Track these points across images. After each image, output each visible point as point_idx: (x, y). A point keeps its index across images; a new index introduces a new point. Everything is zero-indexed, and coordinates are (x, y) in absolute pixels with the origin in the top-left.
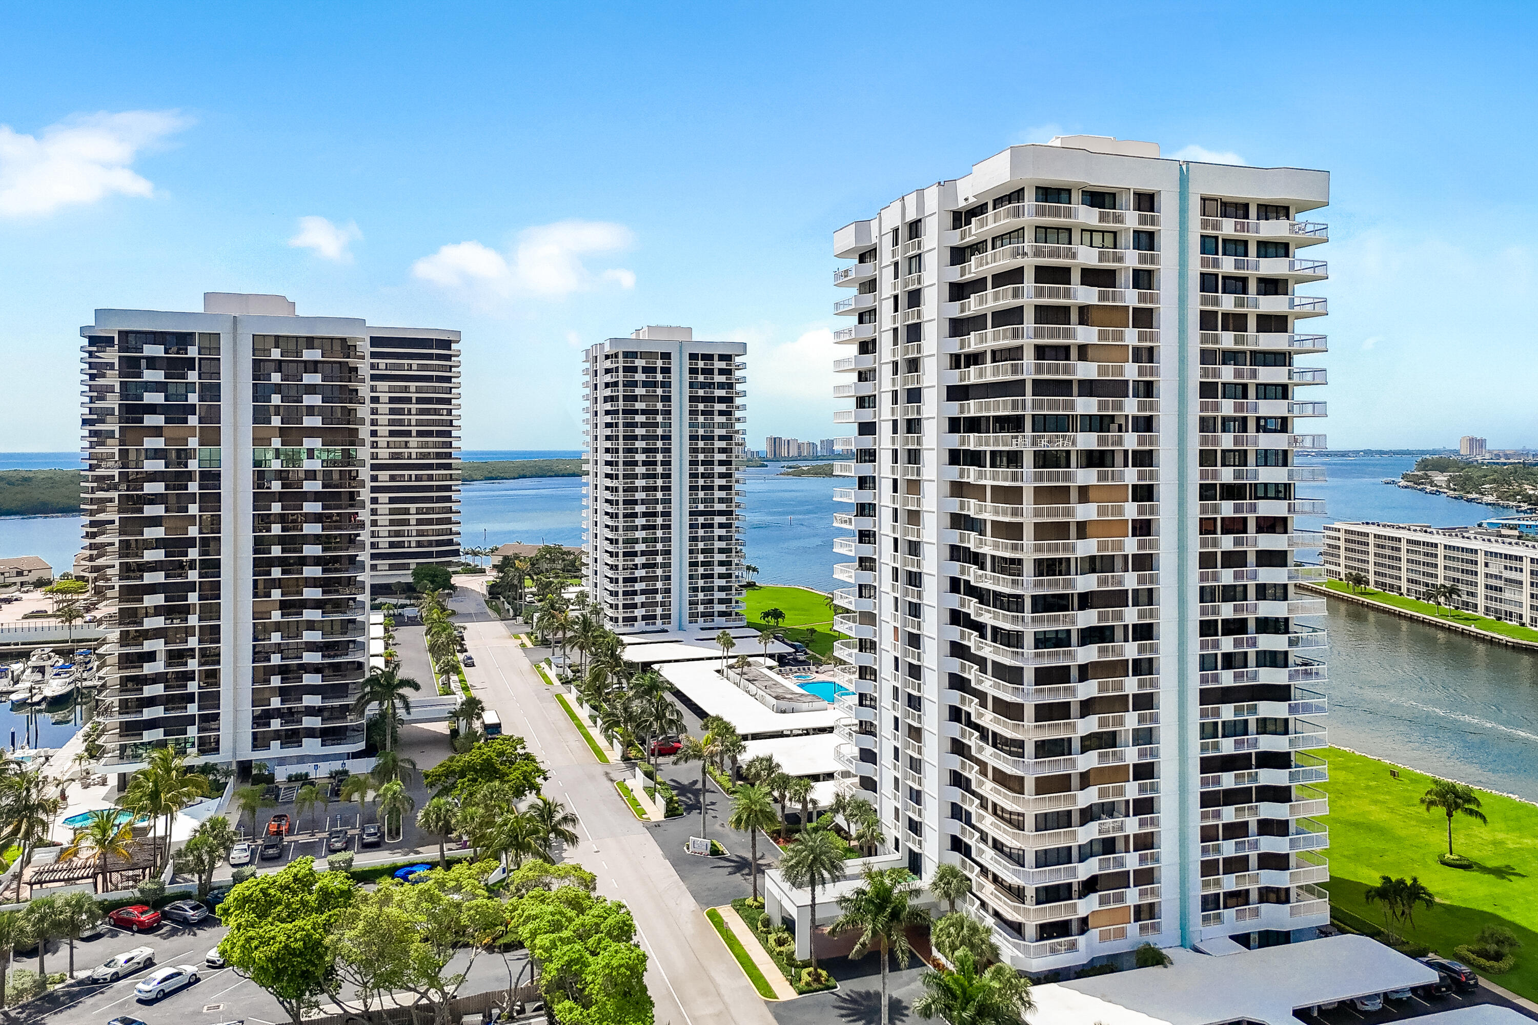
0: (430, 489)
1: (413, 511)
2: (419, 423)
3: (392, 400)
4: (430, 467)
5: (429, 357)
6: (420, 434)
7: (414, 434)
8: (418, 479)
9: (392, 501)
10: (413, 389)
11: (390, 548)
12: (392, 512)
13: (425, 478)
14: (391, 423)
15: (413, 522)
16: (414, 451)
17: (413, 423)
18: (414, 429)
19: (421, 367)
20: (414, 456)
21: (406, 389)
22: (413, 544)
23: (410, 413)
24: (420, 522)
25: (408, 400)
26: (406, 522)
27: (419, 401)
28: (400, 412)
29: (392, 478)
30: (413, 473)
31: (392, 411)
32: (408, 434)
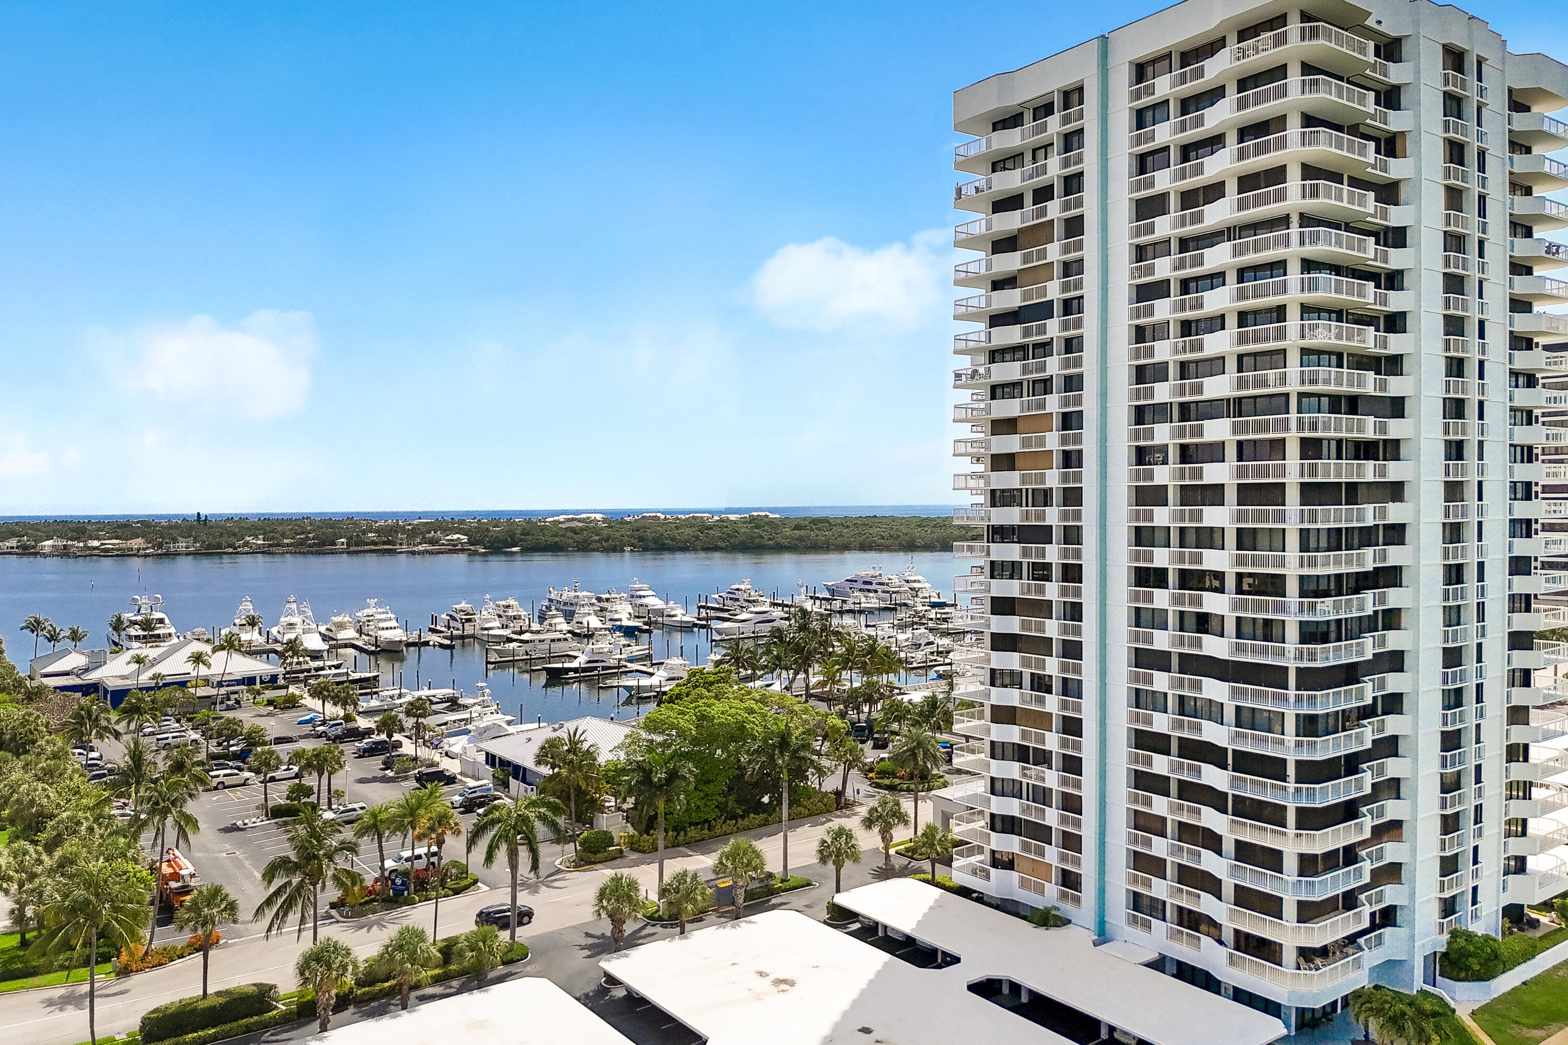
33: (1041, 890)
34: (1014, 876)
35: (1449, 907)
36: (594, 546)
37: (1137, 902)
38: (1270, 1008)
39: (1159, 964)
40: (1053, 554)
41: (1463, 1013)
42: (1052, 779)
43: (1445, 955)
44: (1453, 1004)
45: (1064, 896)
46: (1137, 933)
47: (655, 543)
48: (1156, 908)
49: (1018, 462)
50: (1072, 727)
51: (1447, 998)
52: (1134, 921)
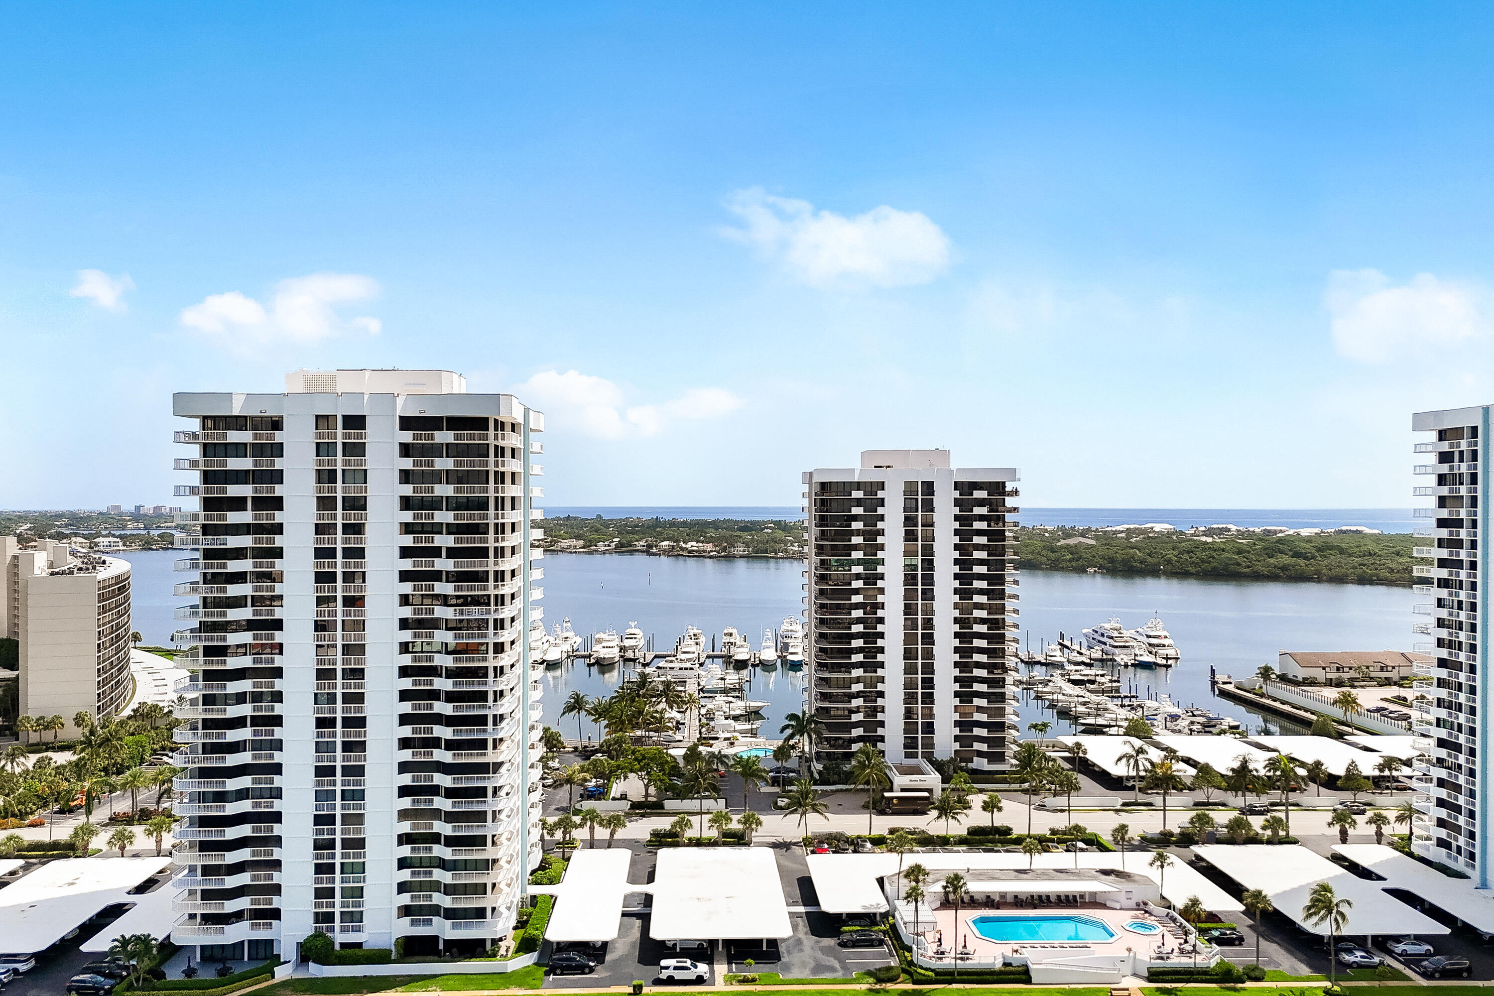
36: (1064, 565)
45: (1467, 864)
47: (1124, 565)
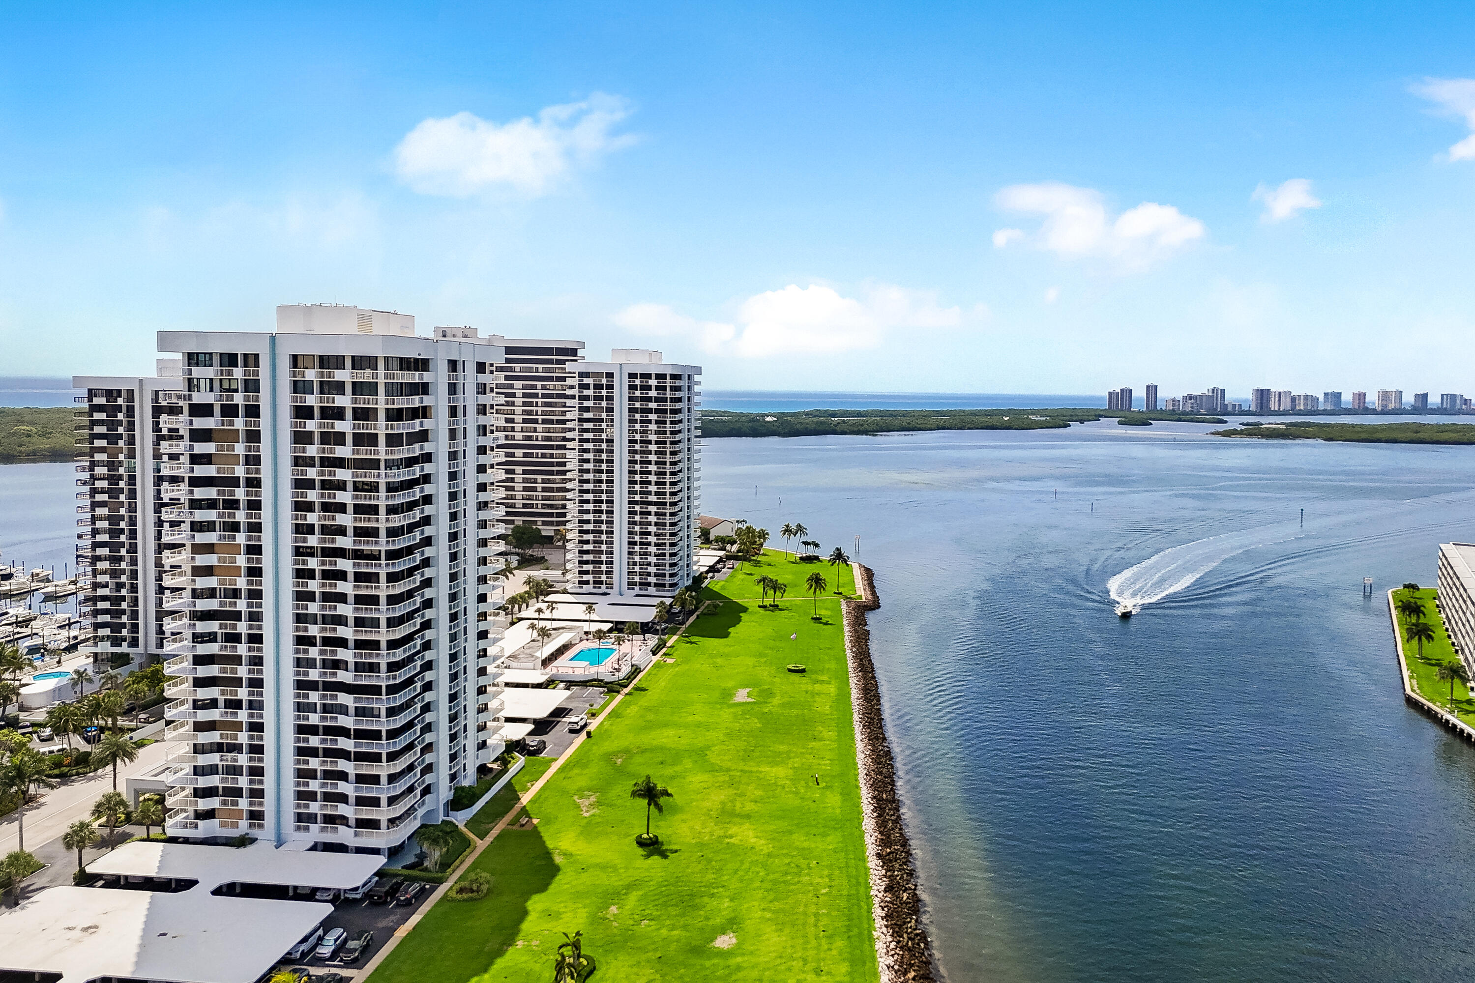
0: (551, 464)
1: (539, 481)
2: (544, 413)
3: (525, 395)
4: (551, 447)
5: (550, 362)
6: (544, 422)
7: (540, 421)
8: (544, 456)
9: (525, 472)
10: (539, 387)
11: (523, 508)
12: (525, 481)
13: (548, 456)
14: (525, 412)
15: (539, 489)
16: (540, 435)
17: (539, 413)
18: (540, 418)
19: (545, 370)
20: (540, 438)
21: (534, 387)
22: (540, 506)
23: (537, 406)
24: (544, 490)
25: (536, 396)
26: (534, 489)
27: (544, 396)
28: (530, 404)
29: (525, 455)
30: (540, 451)
31: (525, 404)
32: (536, 421)
33: (236, 826)
34: (216, 821)
35: (453, 777)
37: (300, 818)
38: (376, 851)
39: (314, 848)
40: (242, 627)
41: (461, 827)
42: (243, 760)
43: (452, 801)
44: (457, 823)
45: (251, 826)
46: (302, 835)
48: (311, 818)
49: (215, 571)
50: (257, 727)
51: (455, 821)
52: (298, 828)
